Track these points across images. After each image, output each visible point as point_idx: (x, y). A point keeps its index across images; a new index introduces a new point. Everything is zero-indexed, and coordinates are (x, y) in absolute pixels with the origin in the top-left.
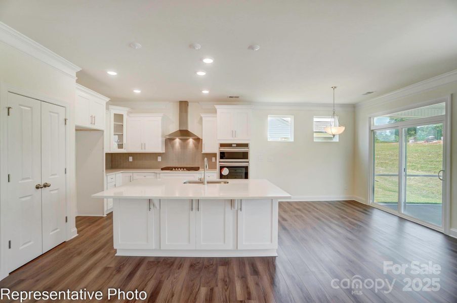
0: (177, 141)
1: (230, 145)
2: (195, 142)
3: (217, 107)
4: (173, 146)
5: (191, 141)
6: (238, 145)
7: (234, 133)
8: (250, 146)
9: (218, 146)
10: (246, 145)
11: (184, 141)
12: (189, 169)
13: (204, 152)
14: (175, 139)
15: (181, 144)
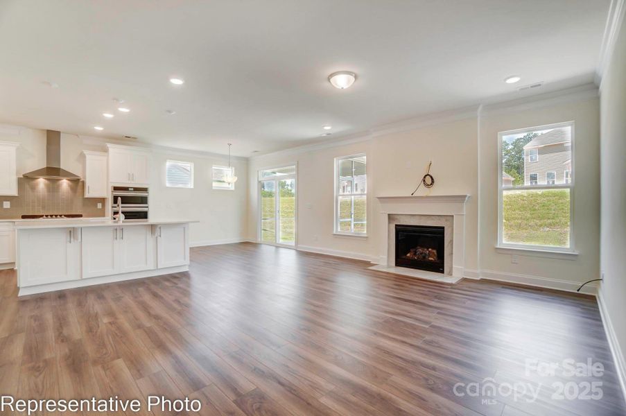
0: (41, 182)
1: (126, 189)
2: (71, 183)
3: (109, 145)
5: (65, 183)
6: (136, 189)
7: (131, 177)
8: (150, 191)
9: (111, 189)
10: (145, 190)
11: (53, 182)
13: (87, 195)
14: (38, 178)
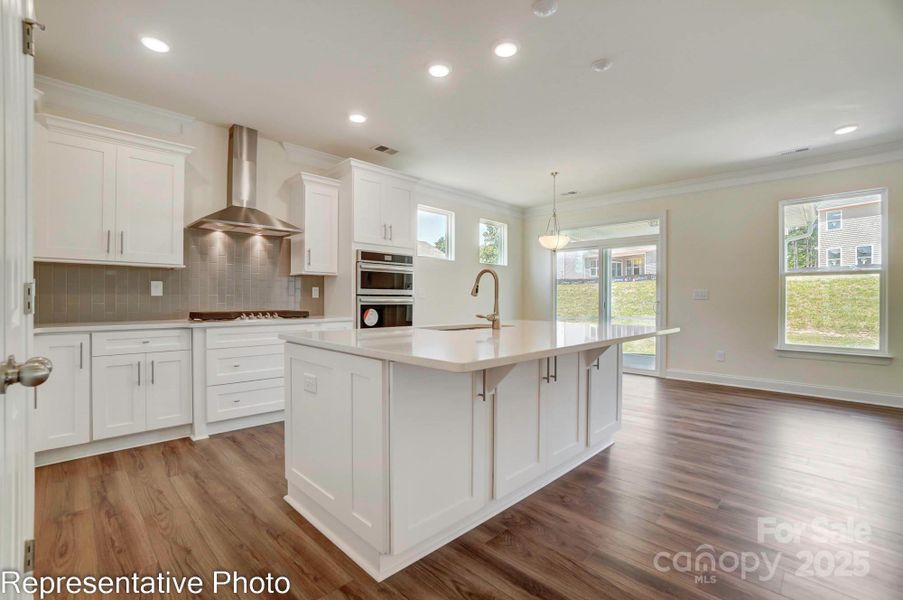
0: (218, 238)
2: (268, 244)
4: (204, 252)
5: (258, 243)
6: (395, 258)
7: (388, 232)
8: (417, 262)
9: (353, 257)
11: (239, 238)
12: (285, 315)
13: (306, 270)
14: (212, 231)
15: (229, 249)
